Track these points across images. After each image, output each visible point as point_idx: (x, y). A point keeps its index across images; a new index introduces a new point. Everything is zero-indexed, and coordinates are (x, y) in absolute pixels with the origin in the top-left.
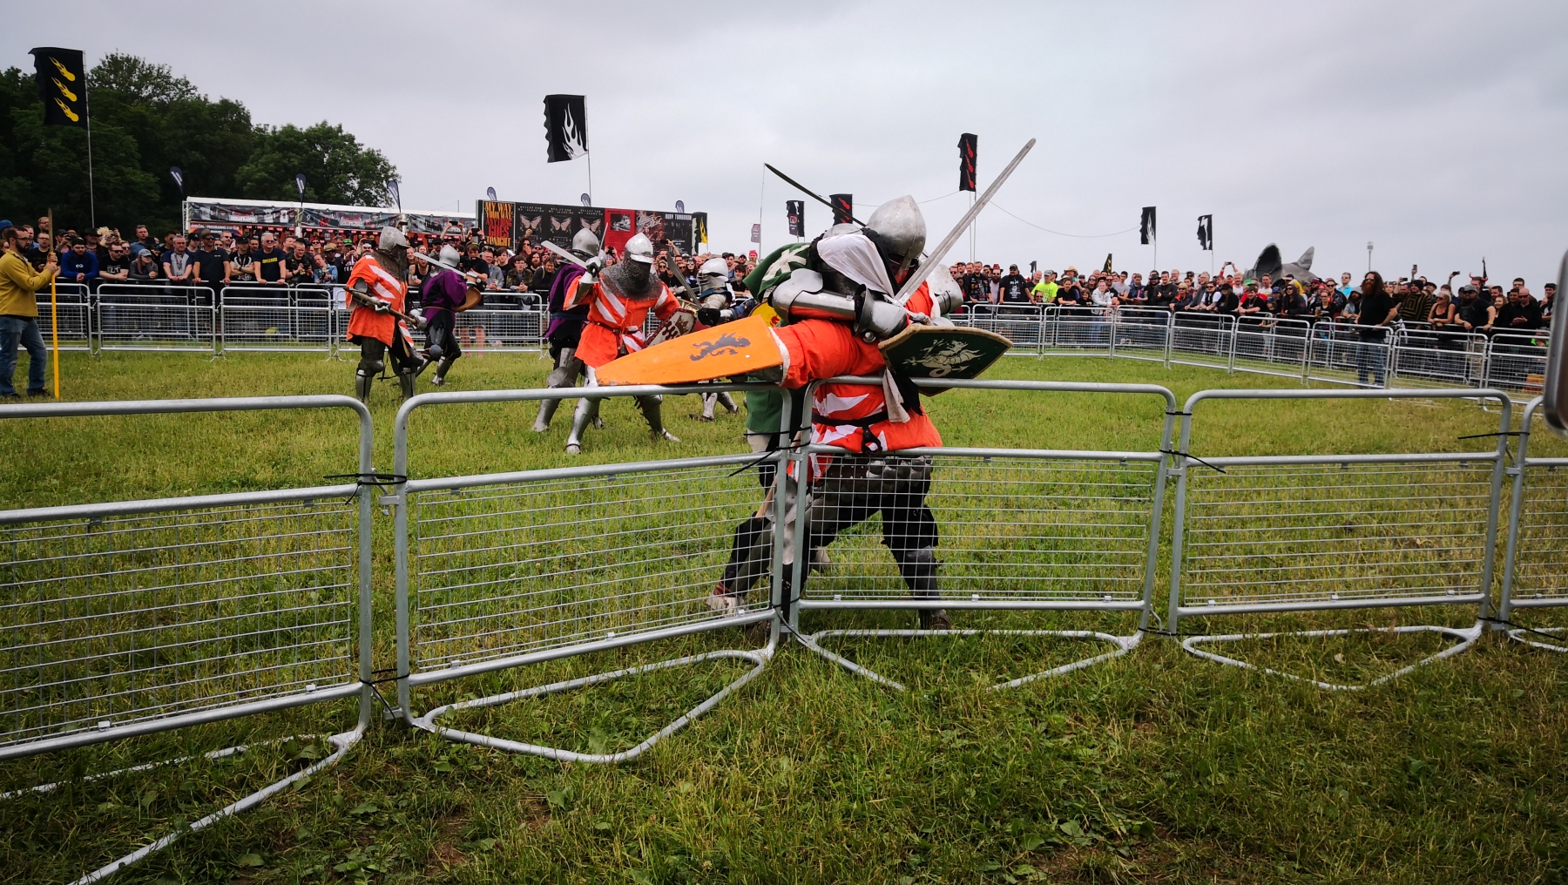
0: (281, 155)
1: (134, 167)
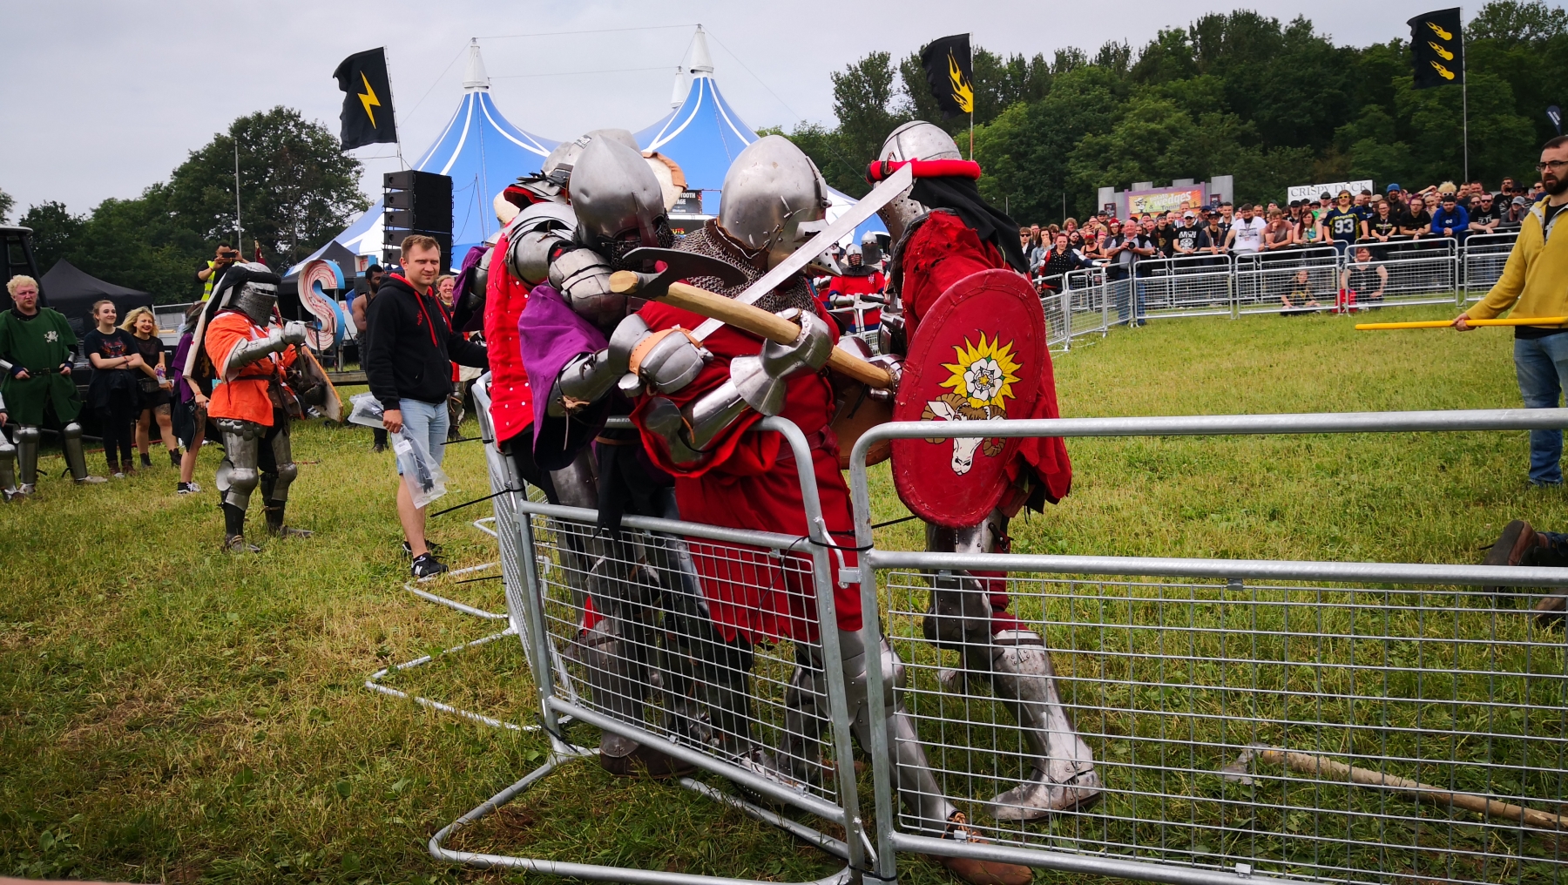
1: (1509, 114)
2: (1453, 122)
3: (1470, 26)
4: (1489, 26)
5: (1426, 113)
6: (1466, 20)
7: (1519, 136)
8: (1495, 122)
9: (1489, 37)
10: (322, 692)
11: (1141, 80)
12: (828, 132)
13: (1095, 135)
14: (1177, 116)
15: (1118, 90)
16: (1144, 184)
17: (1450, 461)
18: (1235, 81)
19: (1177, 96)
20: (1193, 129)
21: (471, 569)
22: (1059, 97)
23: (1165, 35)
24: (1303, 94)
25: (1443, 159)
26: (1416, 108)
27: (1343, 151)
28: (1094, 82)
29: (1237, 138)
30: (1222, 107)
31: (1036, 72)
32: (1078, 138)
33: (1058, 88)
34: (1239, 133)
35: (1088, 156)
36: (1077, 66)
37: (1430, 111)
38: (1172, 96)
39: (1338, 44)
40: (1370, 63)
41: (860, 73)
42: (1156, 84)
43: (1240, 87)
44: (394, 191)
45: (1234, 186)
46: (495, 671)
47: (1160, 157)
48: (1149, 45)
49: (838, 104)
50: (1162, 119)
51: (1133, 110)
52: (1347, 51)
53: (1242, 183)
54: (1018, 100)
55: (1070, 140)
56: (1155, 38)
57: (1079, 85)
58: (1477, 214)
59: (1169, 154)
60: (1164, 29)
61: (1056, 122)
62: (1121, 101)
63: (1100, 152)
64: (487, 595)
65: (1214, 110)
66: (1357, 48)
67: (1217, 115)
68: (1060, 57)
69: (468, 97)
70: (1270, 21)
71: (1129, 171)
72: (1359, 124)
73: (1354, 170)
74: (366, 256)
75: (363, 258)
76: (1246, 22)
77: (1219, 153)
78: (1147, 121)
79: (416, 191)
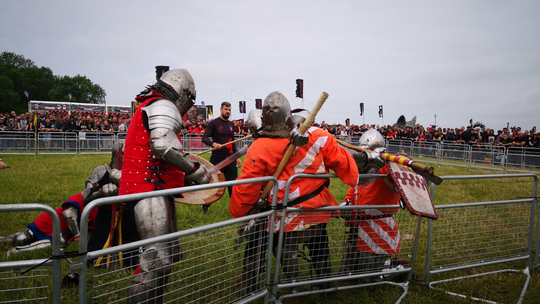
0: (64, 86)
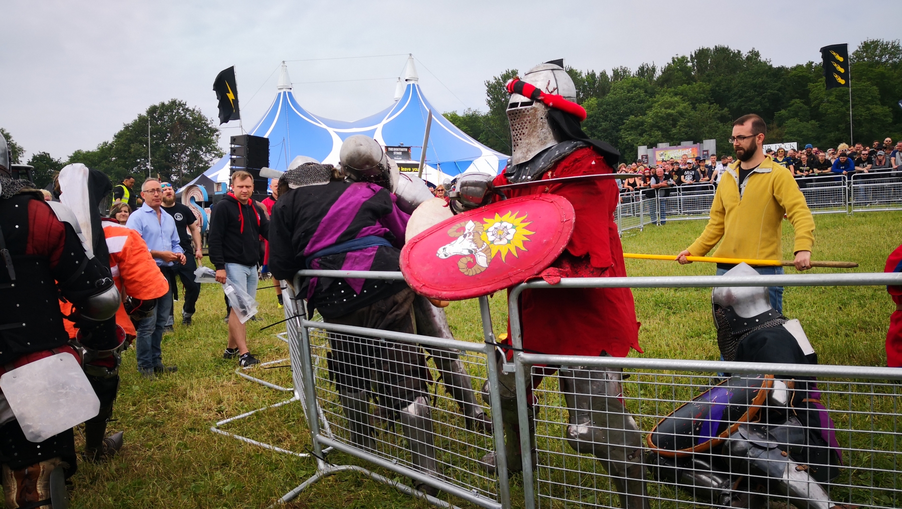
1: (876, 104)
2: (844, 109)
3: (853, 54)
4: (865, 54)
5: (828, 104)
6: (851, 51)
7: (882, 118)
8: (868, 109)
9: (864, 60)
10: (185, 432)
11: (662, 85)
12: (483, 115)
13: (636, 116)
14: (683, 106)
15: (649, 91)
16: (664, 144)
17: (845, 304)
18: (717, 86)
19: (683, 94)
20: (692, 113)
21: (273, 362)
22: (615, 94)
23: (676, 60)
24: (756, 93)
25: (838, 130)
26: (822, 101)
27: (779, 126)
28: (635, 86)
29: (718, 118)
30: (709, 101)
31: (602, 80)
32: (626, 118)
33: (614, 89)
34: (719, 115)
35: (632, 128)
36: (625, 77)
37: (830, 102)
38: (680, 94)
39: (775, 65)
40: (795, 75)
41: (501, 81)
42: (671, 87)
43: (719, 89)
44: (236, 146)
45: (716, 145)
46: (284, 422)
47: (673, 129)
48: (667, 65)
49: (489, 99)
50: (674, 107)
51: (658, 102)
52: (781, 69)
53: (722, 144)
54: (592, 96)
55: (622, 119)
56: (670, 61)
57: (627, 88)
58: (859, 162)
59: (678, 127)
60: (675, 56)
61: (613, 109)
62: (651, 97)
63: (639, 126)
64: (282, 377)
65: (705, 102)
66: (787, 67)
67: (706, 105)
68: (616, 73)
69: (280, 94)
70: (736, 52)
71: (655, 137)
72: (789, 110)
73: (786, 137)
74: (220, 183)
75: (219, 184)
76: (722, 52)
77: (707, 126)
78: (666, 108)
79: (248, 146)
